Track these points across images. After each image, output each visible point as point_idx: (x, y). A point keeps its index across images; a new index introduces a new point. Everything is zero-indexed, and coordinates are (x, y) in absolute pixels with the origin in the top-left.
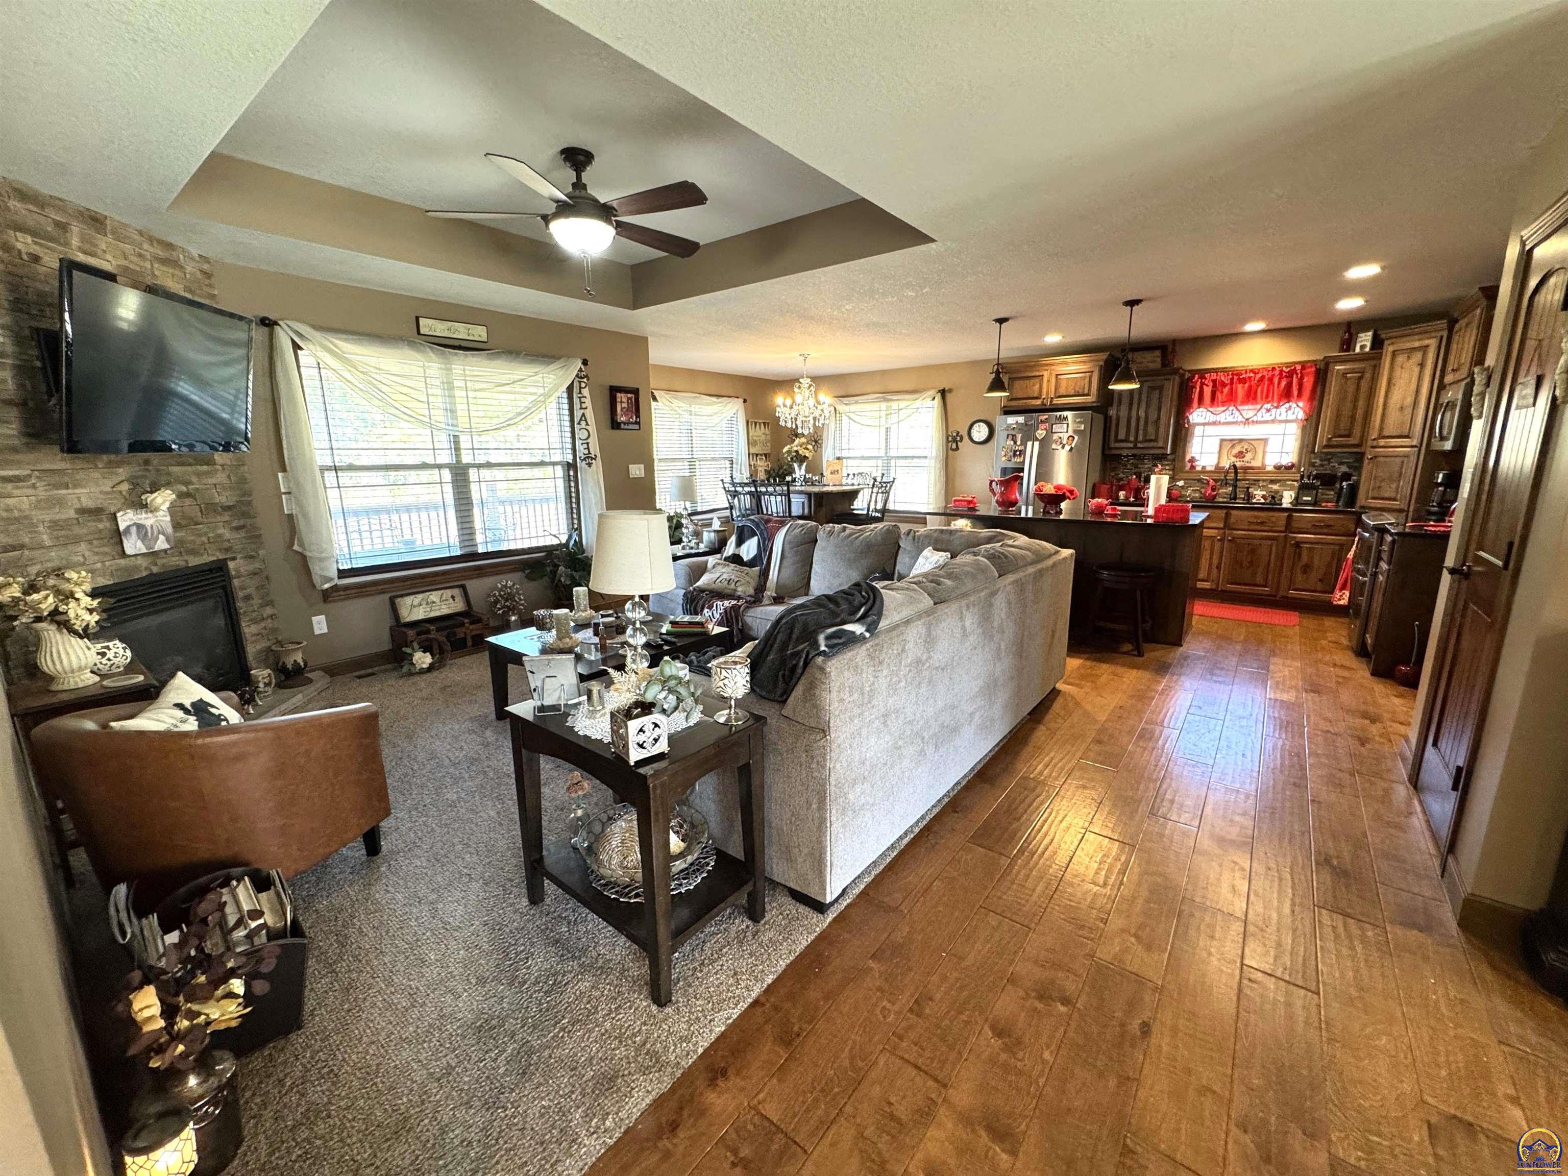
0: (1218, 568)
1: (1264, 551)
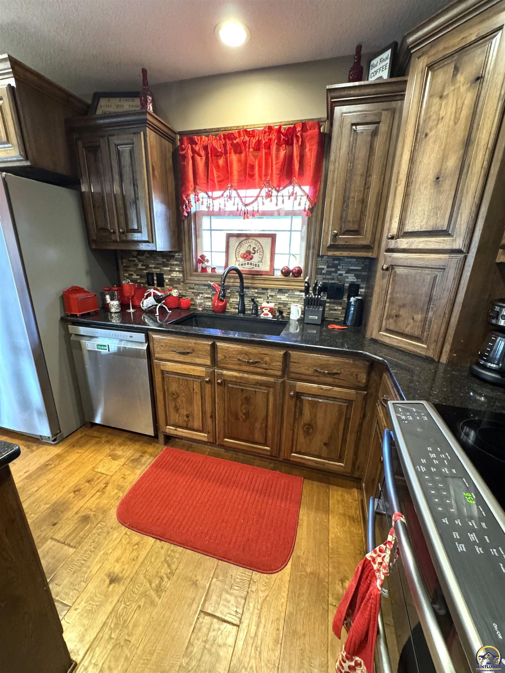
0: (213, 417)
1: (259, 400)
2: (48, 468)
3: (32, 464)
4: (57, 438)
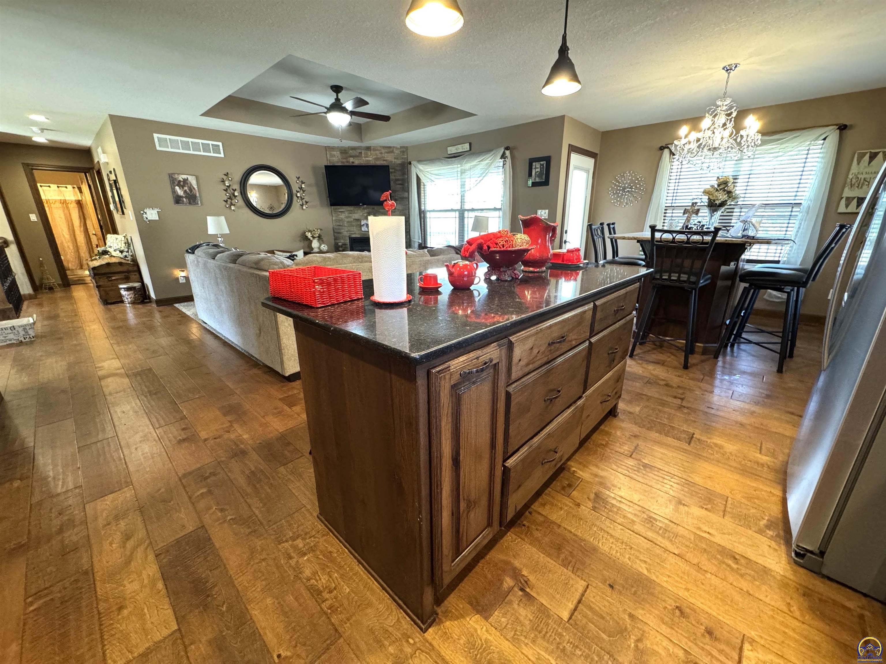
2: (726, 560)
3: (730, 537)
4: (806, 557)
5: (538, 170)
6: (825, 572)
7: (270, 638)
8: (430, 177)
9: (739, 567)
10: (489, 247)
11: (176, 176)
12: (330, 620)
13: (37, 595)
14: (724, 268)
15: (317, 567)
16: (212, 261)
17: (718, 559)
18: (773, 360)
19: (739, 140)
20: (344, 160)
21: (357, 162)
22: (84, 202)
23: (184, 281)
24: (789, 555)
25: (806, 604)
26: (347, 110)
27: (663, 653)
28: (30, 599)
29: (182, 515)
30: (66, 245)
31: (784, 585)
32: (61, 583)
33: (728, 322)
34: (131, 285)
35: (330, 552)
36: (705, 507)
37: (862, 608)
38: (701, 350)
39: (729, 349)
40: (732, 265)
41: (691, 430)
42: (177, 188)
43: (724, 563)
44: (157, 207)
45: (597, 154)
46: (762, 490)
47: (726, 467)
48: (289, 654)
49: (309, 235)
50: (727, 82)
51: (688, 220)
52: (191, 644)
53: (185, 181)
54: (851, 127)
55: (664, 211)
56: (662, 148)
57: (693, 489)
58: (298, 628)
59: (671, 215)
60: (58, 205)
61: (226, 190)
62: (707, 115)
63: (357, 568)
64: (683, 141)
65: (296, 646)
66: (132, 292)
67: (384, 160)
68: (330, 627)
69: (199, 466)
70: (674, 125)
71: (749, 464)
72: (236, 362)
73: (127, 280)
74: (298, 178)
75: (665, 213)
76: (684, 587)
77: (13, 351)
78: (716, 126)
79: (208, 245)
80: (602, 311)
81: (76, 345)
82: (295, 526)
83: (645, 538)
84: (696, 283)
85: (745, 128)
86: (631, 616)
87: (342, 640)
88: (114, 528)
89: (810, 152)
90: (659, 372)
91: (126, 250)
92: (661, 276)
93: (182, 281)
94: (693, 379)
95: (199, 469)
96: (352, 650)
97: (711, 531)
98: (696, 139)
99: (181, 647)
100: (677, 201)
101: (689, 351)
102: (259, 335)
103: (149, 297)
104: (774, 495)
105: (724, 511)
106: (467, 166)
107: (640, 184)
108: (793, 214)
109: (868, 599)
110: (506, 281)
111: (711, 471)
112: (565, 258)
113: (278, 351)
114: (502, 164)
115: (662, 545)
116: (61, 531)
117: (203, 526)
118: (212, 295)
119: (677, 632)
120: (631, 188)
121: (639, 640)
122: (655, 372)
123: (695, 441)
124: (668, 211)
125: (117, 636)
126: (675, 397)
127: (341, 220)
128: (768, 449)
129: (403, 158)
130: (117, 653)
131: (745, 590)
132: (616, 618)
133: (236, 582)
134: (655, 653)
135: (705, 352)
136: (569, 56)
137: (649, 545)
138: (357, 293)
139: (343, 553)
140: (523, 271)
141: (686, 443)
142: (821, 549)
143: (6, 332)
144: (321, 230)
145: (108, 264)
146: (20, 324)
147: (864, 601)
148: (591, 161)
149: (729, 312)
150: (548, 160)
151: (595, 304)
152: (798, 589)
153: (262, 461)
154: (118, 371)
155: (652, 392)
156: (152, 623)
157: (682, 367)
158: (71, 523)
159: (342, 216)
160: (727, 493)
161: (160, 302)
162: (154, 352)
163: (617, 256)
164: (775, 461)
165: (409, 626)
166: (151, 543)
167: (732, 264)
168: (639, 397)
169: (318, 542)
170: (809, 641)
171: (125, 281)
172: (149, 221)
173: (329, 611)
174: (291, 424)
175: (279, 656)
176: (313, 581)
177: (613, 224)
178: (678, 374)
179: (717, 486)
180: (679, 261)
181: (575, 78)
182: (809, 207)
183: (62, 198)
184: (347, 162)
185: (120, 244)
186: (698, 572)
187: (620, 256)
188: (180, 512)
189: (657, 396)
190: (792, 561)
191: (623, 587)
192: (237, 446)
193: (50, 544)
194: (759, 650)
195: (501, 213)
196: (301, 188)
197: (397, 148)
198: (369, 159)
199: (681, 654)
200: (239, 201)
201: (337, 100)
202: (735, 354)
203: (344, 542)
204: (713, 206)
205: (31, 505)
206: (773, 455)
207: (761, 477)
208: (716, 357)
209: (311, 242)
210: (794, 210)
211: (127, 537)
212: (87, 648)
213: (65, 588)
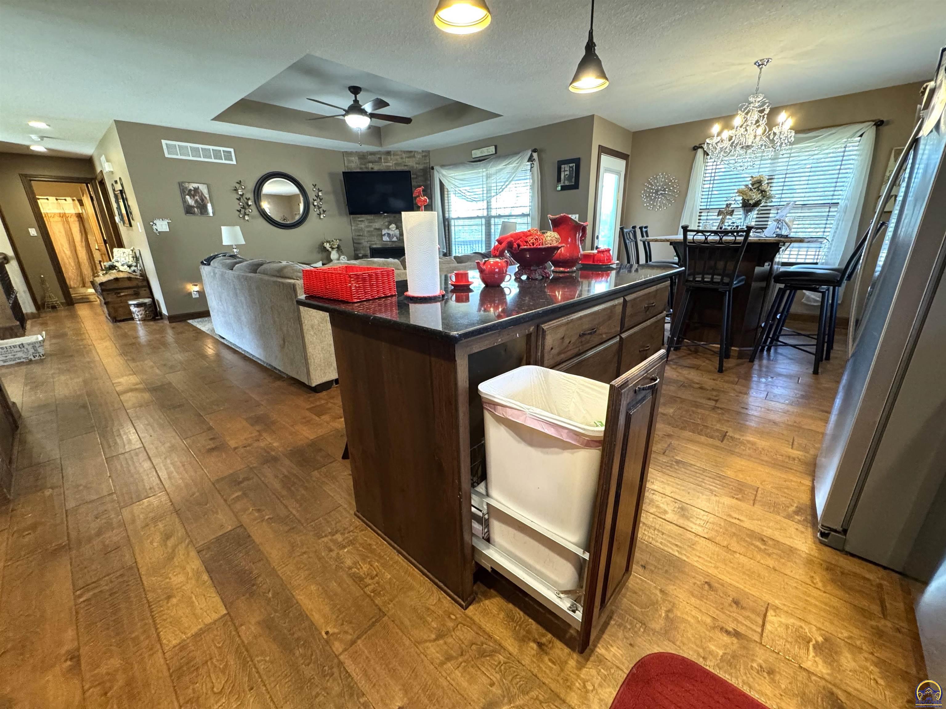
2: (754, 542)
3: (759, 522)
4: (830, 537)
5: (567, 173)
6: (847, 548)
7: (317, 618)
8: (453, 182)
9: (767, 548)
10: (519, 245)
11: (187, 185)
12: (374, 602)
13: (86, 587)
14: (758, 269)
15: (358, 558)
16: (230, 271)
17: (747, 541)
18: (809, 363)
19: (771, 137)
20: (363, 166)
21: (377, 168)
22: (85, 215)
23: (197, 296)
24: (815, 536)
25: (828, 577)
26: (366, 112)
27: (692, 621)
28: (78, 593)
29: (220, 516)
30: (67, 261)
31: (809, 562)
32: (107, 578)
33: (763, 325)
34: (141, 301)
35: (370, 545)
36: (736, 497)
37: (882, 578)
38: (736, 354)
39: (765, 353)
40: (767, 266)
41: (725, 429)
42: (188, 197)
43: (752, 544)
44: (167, 218)
45: (628, 156)
46: (792, 481)
47: (758, 461)
48: (336, 631)
49: (327, 246)
50: (759, 78)
51: (722, 221)
52: (242, 625)
53: (196, 190)
54: (888, 123)
55: (698, 214)
56: (695, 148)
57: (724, 481)
58: (343, 609)
59: (705, 218)
60: (57, 219)
61: (239, 199)
62: (740, 112)
63: (397, 557)
64: (716, 140)
65: (342, 624)
66: (142, 308)
67: (405, 166)
68: (374, 607)
69: (231, 472)
70: (706, 123)
71: (780, 458)
72: (258, 375)
73: (136, 295)
74: (315, 186)
75: (700, 216)
76: (713, 565)
77: (24, 369)
78: (749, 123)
79: (225, 256)
80: (632, 306)
81: (89, 362)
82: (333, 523)
83: (677, 525)
84: (730, 284)
85: (778, 125)
86: (661, 591)
87: (386, 618)
88: (152, 529)
89: (847, 149)
90: (693, 375)
91: (134, 264)
92: (694, 278)
93: (195, 295)
94: (727, 382)
95: (232, 474)
96: (397, 626)
97: (740, 518)
98: (728, 136)
99: (232, 628)
100: (712, 203)
101: (724, 355)
102: (283, 347)
103: (161, 314)
104: (803, 484)
105: (754, 500)
106: (493, 170)
107: (673, 187)
108: (831, 214)
109: (888, 571)
110: (536, 279)
111: (742, 465)
112: (596, 259)
113: (303, 361)
114: (529, 167)
115: (693, 531)
116: (99, 533)
117: (242, 526)
118: (231, 308)
119: (706, 603)
120: (664, 190)
121: (669, 611)
122: (690, 377)
123: (728, 439)
124: (702, 214)
125: (168, 620)
126: (710, 399)
127: (361, 230)
128: (800, 445)
129: (424, 163)
130: (170, 635)
131: (771, 566)
132: (647, 593)
133: (279, 572)
134: (684, 621)
135: (741, 356)
136: (596, 52)
137: (680, 531)
138: (390, 289)
139: (383, 544)
140: (553, 272)
141: (719, 440)
142: (844, 527)
143: (15, 350)
144: (340, 240)
145: (116, 279)
146: (29, 341)
147: (883, 572)
148: (623, 163)
149: (764, 314)
150: (577, 162)
151: (624, 299)
152: (821, 565)
153: (294, 467)
154: (137, 387)
155: (686, 395)
156: (201, 609)
157: (717, 371)
158: (109, 526)
159: (362, 225)
160: (758, 484)
161: (173, 319)
162: (171, 367)
163: (650, 261)
164: (806, 455)
165: (451, 605)
166: (192, 541)
167: (767, 264)
168: (673, 400)
169: (357, 536)
170: (830, 606)
171: (135, 297)
172: (159, 232)
173: (372, 594)
174: (321, 432)
175: (327, 633)
176: (354, 570)
177: (646, 227)
178: (712, 377)
179: (748, 478)
180: (712, 263)
181: (603, 75)
182: (846, 206)
183: (62, 211)
184: (366, 168)
185: (127, 258)
186: (727, 553)
187: (653, 260)
188: (217, 513)
189: (691, 398)
190: (817, 541)
191: (656, 567)
192: (268, 453)
193: (91, 545)
194: (782, 616)
195: (529, 219)
196: (318, 196)
197: (417, 152)
198: (389, 165)
199: (709, 620)
200: (253, 211)
201: (356, 101)
202: (772, 358)
203: (383, 535)
204: (748, 206)
205: (66, 511)
206: (805, 449)
207: (791, 469)
208: (752, 361)
209: (330, 253)
210: (831, 209)
211: (167, 537)
212: (141, 630)
213: (111, 582)
